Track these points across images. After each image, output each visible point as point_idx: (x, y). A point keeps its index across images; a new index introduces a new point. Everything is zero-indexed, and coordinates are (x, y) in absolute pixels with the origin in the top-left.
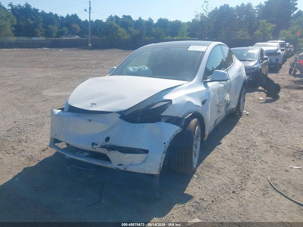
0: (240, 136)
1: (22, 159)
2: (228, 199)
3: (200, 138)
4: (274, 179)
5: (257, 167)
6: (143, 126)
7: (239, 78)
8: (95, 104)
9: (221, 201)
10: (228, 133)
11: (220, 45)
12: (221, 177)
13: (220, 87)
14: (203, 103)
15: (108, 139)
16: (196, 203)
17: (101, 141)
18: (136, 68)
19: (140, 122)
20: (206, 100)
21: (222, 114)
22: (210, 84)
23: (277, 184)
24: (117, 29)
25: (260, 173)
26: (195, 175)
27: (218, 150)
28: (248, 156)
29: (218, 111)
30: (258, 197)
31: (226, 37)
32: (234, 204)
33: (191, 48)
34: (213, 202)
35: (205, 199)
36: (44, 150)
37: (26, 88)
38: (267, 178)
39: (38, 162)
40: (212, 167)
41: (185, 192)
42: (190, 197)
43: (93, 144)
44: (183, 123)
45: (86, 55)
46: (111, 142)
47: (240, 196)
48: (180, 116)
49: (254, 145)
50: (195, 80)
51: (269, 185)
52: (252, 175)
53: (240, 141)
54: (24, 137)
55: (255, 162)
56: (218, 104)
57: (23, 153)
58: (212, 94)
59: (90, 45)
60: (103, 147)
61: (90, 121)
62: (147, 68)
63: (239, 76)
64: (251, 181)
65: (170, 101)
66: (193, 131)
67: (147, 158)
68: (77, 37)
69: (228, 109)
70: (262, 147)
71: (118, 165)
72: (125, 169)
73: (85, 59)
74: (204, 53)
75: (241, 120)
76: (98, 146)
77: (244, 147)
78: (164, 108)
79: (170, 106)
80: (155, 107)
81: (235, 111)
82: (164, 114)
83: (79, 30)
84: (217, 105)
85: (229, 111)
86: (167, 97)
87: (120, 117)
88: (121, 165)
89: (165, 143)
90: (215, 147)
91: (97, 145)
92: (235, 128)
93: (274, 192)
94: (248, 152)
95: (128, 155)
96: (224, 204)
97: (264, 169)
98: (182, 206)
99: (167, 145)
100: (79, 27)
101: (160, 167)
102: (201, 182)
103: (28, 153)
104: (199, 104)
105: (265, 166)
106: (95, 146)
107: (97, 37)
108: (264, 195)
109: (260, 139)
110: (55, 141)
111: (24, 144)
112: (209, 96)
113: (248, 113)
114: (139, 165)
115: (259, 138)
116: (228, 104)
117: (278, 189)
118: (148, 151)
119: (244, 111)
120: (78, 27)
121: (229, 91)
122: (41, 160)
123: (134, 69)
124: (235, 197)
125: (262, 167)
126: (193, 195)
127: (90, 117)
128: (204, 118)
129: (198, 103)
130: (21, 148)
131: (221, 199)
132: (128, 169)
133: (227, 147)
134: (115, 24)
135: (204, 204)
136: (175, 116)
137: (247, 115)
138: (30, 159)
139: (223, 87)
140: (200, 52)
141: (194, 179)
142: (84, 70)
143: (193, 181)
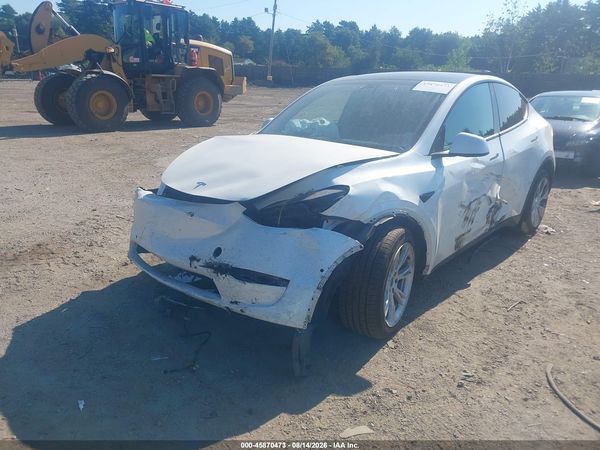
0: (515, 275)
1: (85, 275)
2: (444, 398)
3: (411, 269)
4: (559, 372)
5: (531, 342)
6: (285, 233)
7: (530, 153)
8: (204, 184)
9: (428, 399)
10: (492, 266)
11: (489, 82)
12: (443, 352)
13: (474, 169)
14: (424, 198)
15: (218, 252)
16: (374, 395)
17: (206, 254)
18: (308, 122)
19: (282, 226)
20: (433, 192)
21: (480, 226)
22: (447, 162)
23: (562, 383)
24: (324, 48)
25: (533, 355)
26: (390, 343)
27: (457, 299)
28: (519, 317)
29: (466, 218)
30: (510, 402)
31: (552, 70)
32: (454, 410)
33: (421, 87)
34: (409, 398)
35: (394, 391)
36: (126, 264)
37: (132, 151)
38: (545, 367)
39: (109, 284)
40: (432, 331)
41: (358, 373)
42: (365, 385)
43: (193, 259)
44: (368, 235)
45: (260, 97)
46: (223, 258)
47: (470, 394)
48: (365, 220)
49: (540, 297)
50: (412, 151)
51: (545, 382)
52: (512, 358)
53: (511, 285)
54: (100, 238)
55: (529, 332)
56: (466, 204)
57: (90, 264)
58: (450, 182)
59: (270, 78)
60: (208, 265)
61: (192, 215)
62: (327, 123)
63: (531, 149)
64: (507, 370)
65: (346, 189)
66: (388, 252)
67: (284, 295)
68: (248, 62)
69: (498, 218)
70: (556, 303)
71: (232, 302)
72: (242, 311)
73: (255, 104)
74: (443, 96)
75: (530, 244)
76: (201, 263)
77: (515, 298)
78: (330, 201)
79: (344, 199)
80: (312, 197)
81: (517, 222)
82: (328, 212)
83: (253, 49)
84: (462, 206)
85: (500, 223)
86: (340, 181)
87: (244, 213)
88: (236, 303)
89: (322, 271)
90: (453, 292)
91: (198, 261)
92: (511, 258)
93: (550, 398)
94: (521, 309)
95: (249, 286)
96: (433, 406)
97: (545, 347)
98: (343, 398)
99: (327, 274)
100: (252, 42)
101: (308, 316)
102: (400, 357)
103: (99, 266)
104: (415, 199)
105: (550, 342)
106: (195, 263)
107: (284, 63)
108: (526, 400)
109: (559, 285)
110: (137, 250)
111: (96, 250)
112: (442, 185)
113: (550, 230)
114: (268, 306)
115: (558, 283)
116: (496, 207)
117: (560, 393)
118: (288, 281)
119: (542, 226)
120: (251, 44)
121: (498, 178)
122: (115, 280)
123: (303, 123)
124: (460, 397)
125: (542, 342)
126: (373, 380)
127: (192, 208)
128: (424, 228)
129: (409, 197)
130: (88, 256)
131: (429, 396)
132: (248, 313)
133: (478, 294)
134: (322, 38)
135: (390, 401)
136: (352, 218)
137: (547, 233)
138: (98, 277)
139: (483, 169)
140: (437, 94)
141: (386, 350)
142: (246, 124)
143: (383, 354)
